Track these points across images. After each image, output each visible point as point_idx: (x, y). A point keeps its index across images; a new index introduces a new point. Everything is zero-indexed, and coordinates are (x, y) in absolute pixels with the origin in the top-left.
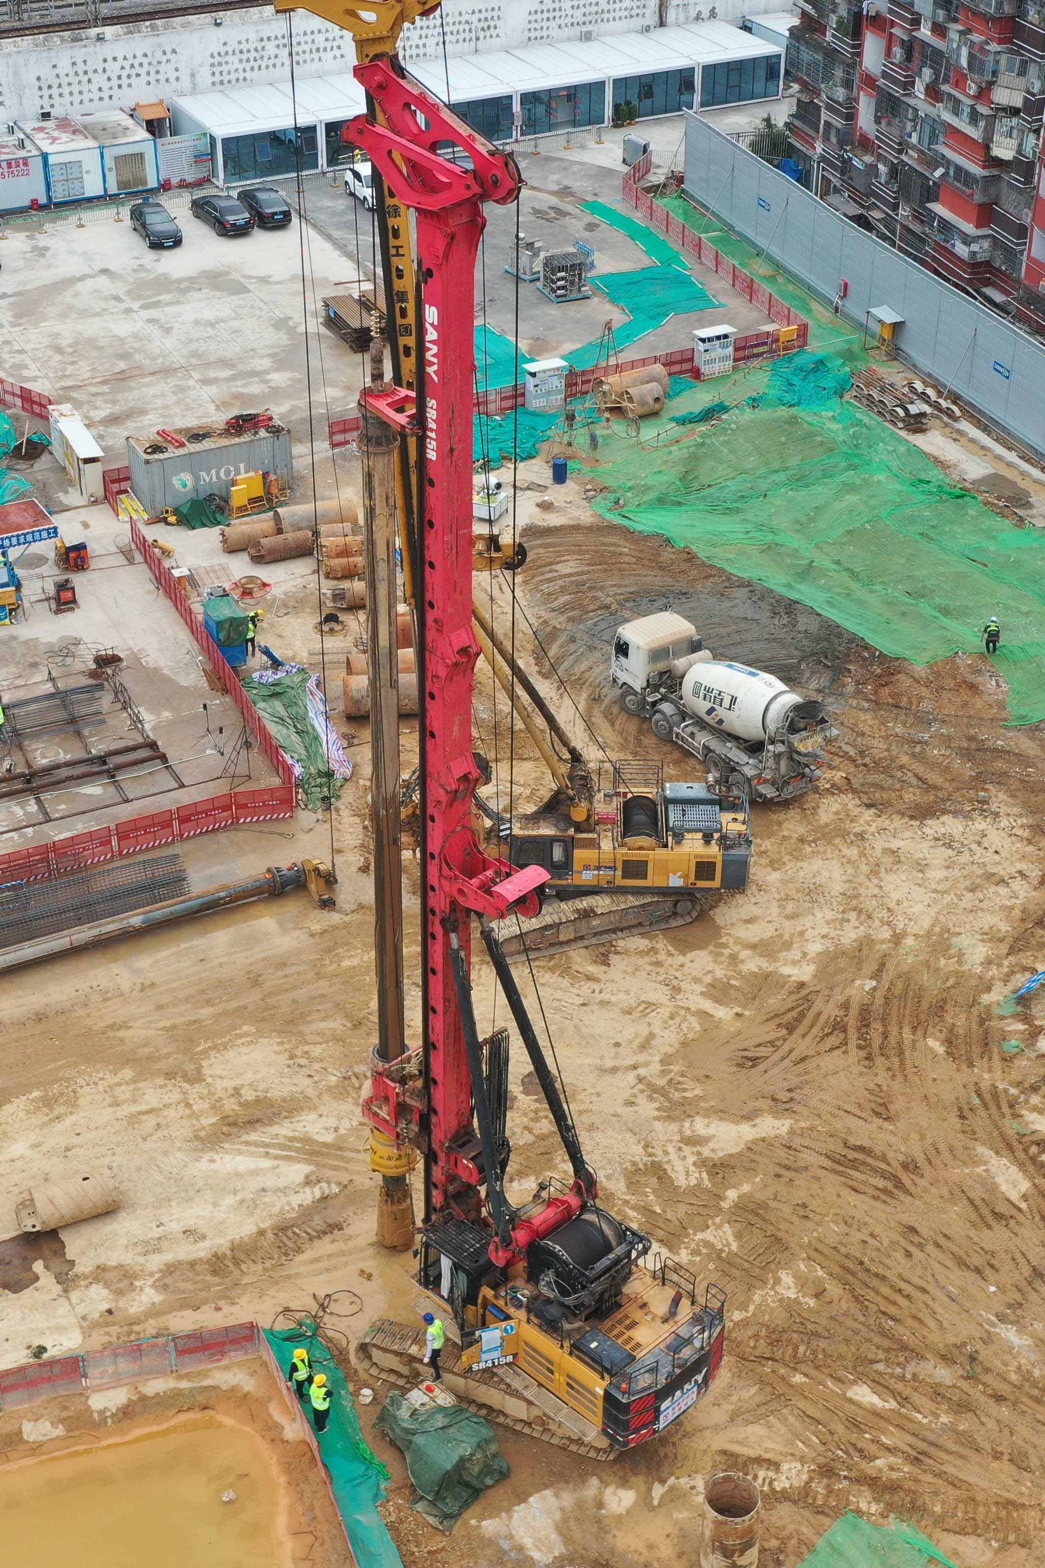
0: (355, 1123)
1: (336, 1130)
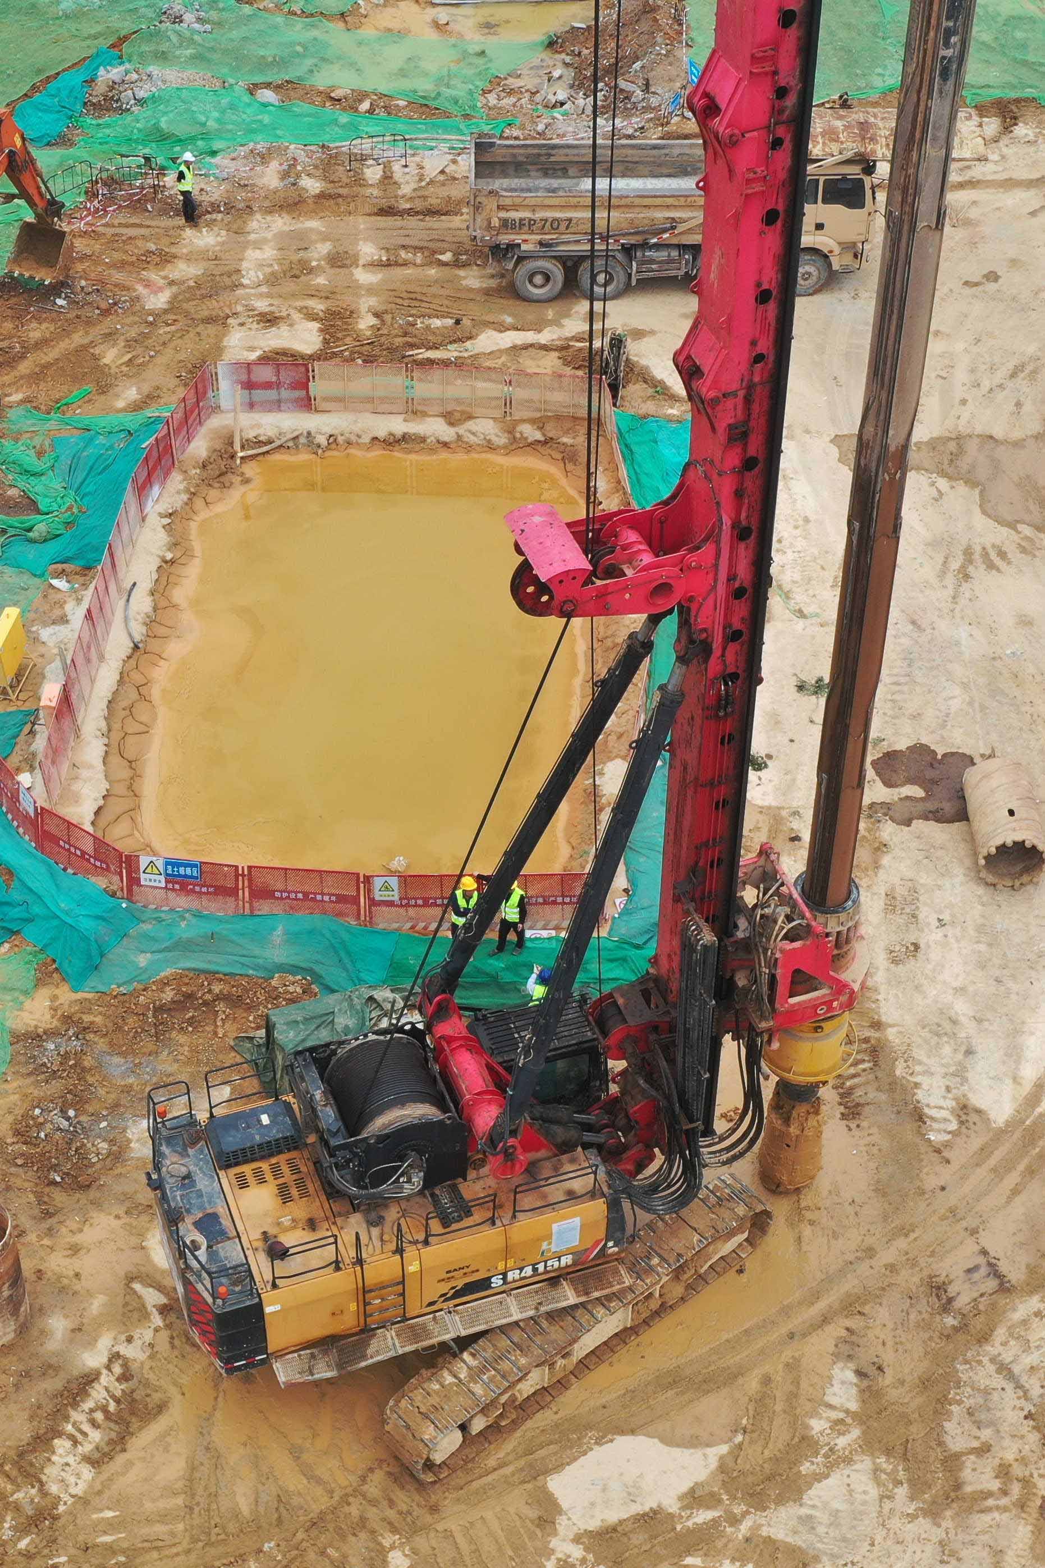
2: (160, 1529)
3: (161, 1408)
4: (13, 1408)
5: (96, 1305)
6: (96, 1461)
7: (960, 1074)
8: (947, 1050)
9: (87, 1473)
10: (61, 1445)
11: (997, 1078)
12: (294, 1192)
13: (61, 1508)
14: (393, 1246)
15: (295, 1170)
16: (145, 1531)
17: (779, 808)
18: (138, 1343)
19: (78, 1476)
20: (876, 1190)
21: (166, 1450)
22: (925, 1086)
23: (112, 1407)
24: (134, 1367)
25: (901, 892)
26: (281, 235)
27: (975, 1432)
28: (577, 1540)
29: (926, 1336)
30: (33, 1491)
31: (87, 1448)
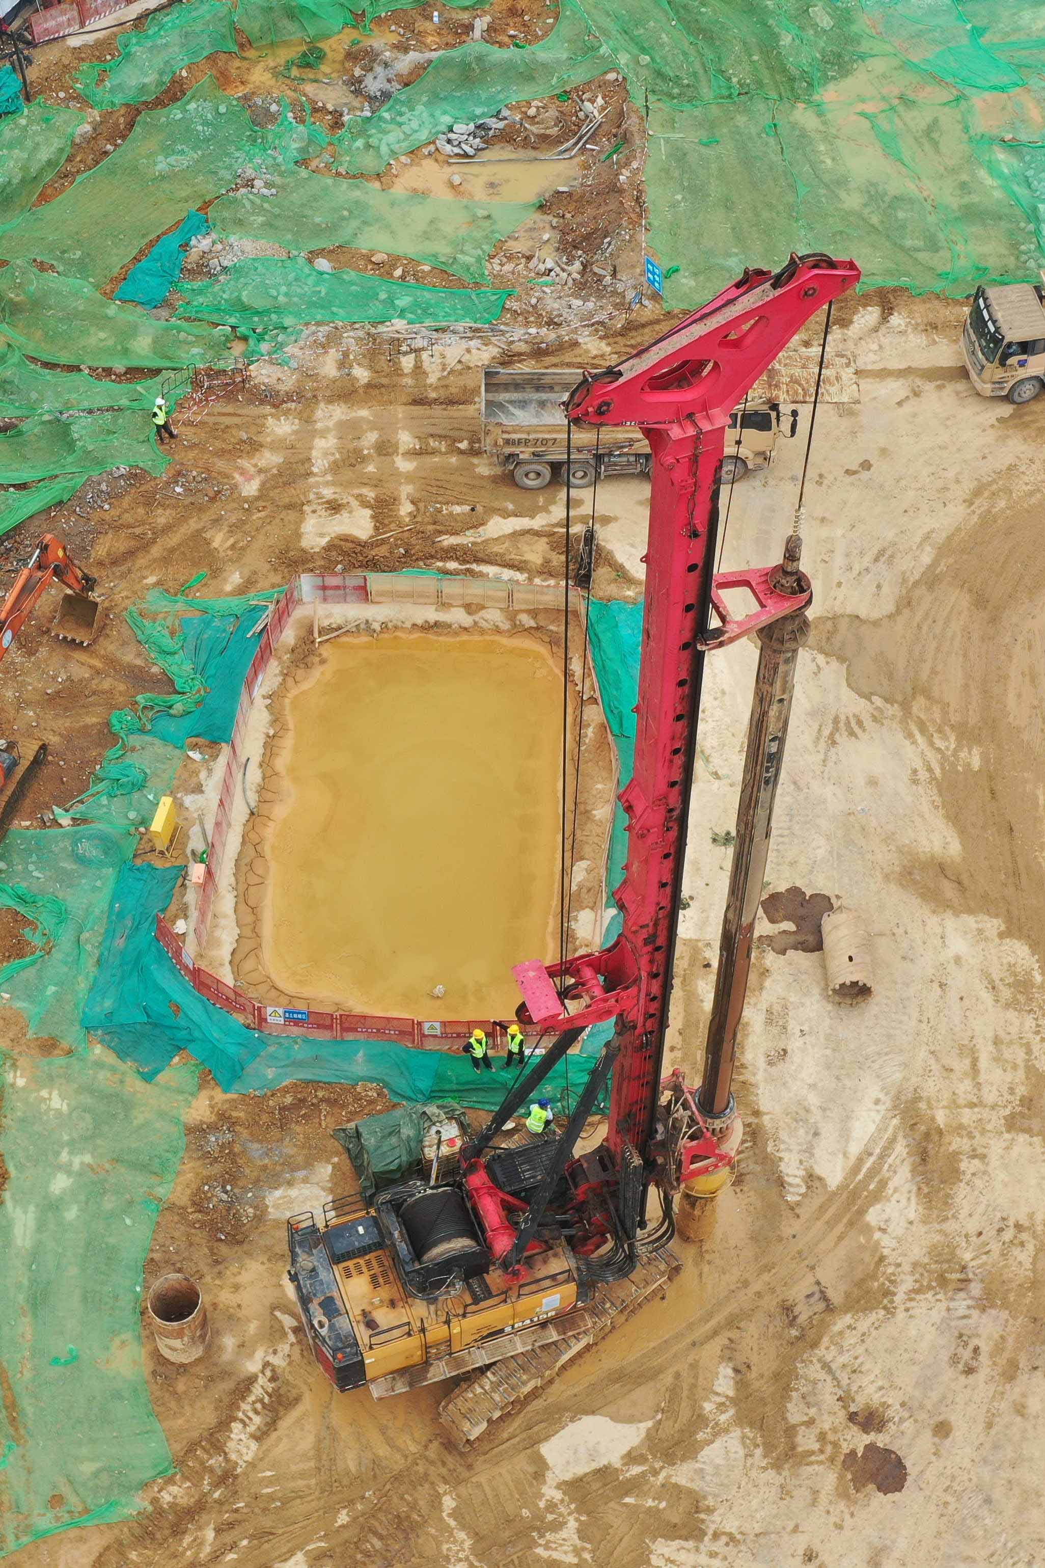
0: (886, 1252)
1: (884, 1231)
2: (300, 1483)
3: (297, 1400)
4: (205, 1402)
5: (253, 1327)
6: (259, 1437)
7: (809, 1150)
8: (801, 1132)
9: (254, 1445)
10: (236, 1427)
11: (833, 1154)
12: (381, 1280)
13: (239, 1470)
14: (444, 1319)
15: (381, 1264)
16: (292, 1485)
17: (697, 941)
18: (280, 1354)
19: (248, 1448)
20: (752, 1238)
21: (302, 1430)
22: (786, 1160)
23: (267, 1400)
24: (279, 1371)
25: (777, 1008)
26: (341, 424)
27: (806, 1410)
28: (558, 1487)
29: (778, 1343)
30: (221, 1459)
31: (252, 1429)
